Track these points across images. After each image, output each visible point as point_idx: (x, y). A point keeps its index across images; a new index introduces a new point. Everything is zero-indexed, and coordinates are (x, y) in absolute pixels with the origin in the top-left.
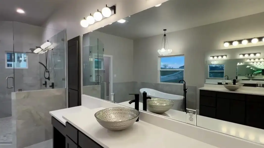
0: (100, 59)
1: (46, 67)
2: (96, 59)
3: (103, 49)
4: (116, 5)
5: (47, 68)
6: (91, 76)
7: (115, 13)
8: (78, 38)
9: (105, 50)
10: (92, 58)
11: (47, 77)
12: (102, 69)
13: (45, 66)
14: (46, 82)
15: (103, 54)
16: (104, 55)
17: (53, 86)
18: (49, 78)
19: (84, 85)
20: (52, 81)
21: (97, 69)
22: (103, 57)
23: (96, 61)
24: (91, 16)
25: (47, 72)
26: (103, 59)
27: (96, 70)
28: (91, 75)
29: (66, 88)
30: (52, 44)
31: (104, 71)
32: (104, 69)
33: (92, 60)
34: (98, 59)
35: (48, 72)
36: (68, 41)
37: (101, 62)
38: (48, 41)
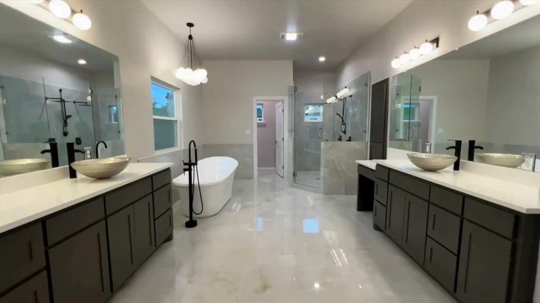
0: (413, 104)
1: (342, 119)
2: (406, 104)
3: (420, 88)
4: (439, 36)
5: (344, 119)
6: (397, 130)
7: (437, 46)
8: (386, 81)
9: (422, 89)
10: (400, 103)
11: (343, 131)
12: (416, 120)
13: (342, 116)
14: (341, 137)
15: (419, 95)
16: (420, 97)
17: (350, 140)
18: (345, 132)
19: (390, 140)
20: (348, 134)
21: (408, 121)
22: (418, 100)
23: (405, 109)
24: (406, 55)
25: (343, 124)
26: (418, 104)
27: (404, 123)
28: (398, 128)
29: (367, 141)
30: (350, 90)
31: (419, 124)
32: (419, 120)
33: (400, 106)
34: (410, 104)
35: (345, 124)
36: (373, 86)
37: (414, 109)
38: (346, 87)
